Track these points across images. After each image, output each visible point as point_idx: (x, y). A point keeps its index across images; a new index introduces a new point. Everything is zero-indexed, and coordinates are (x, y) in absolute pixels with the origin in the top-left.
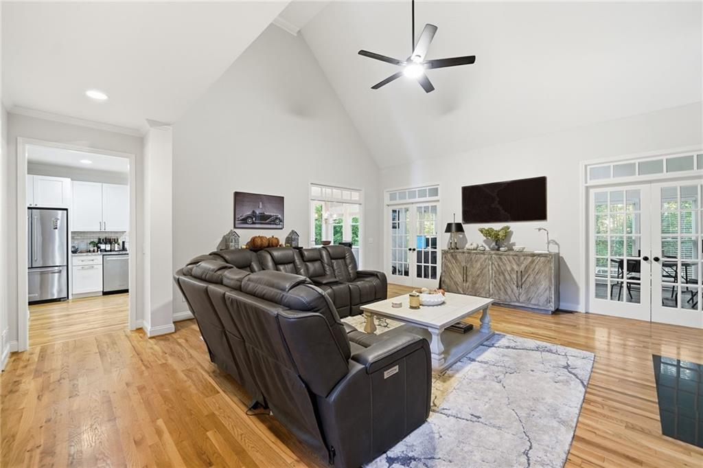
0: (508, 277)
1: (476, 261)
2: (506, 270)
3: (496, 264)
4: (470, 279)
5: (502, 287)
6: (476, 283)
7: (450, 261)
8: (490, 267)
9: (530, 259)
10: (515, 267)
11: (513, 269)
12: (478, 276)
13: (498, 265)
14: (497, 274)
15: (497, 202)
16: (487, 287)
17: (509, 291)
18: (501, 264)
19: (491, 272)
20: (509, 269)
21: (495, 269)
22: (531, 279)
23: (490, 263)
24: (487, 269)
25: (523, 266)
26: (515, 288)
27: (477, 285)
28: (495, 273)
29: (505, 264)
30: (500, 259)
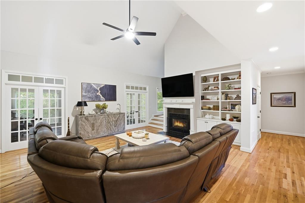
0: (111, 124)
1: (98, 119)
2: (111, 121)
3: (107, 119)
4: (95, 129)
5: (109, 128)
6: (98, 129)
7: (84, 122)
8: (105, 121)
9: (118, 115)
10: (114, 119)
11: (113, 120)
12: (99, 126)
13: (108, 119)
14: (108, 123)
15: (99, 93)
16: (104, 130)
17: (112, 129)
18: (109, 119)
19: (105, 123)
20: (112, 120)
21: (106, 121)
22: (119, 123)
23: (105, 119)
24: (103, 122)
25: (116, 118)
26: (114, 127)
27: (99, 130)
28: (107, 123)
29: (110, 119)
30: (109, 117)
